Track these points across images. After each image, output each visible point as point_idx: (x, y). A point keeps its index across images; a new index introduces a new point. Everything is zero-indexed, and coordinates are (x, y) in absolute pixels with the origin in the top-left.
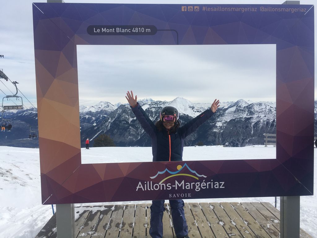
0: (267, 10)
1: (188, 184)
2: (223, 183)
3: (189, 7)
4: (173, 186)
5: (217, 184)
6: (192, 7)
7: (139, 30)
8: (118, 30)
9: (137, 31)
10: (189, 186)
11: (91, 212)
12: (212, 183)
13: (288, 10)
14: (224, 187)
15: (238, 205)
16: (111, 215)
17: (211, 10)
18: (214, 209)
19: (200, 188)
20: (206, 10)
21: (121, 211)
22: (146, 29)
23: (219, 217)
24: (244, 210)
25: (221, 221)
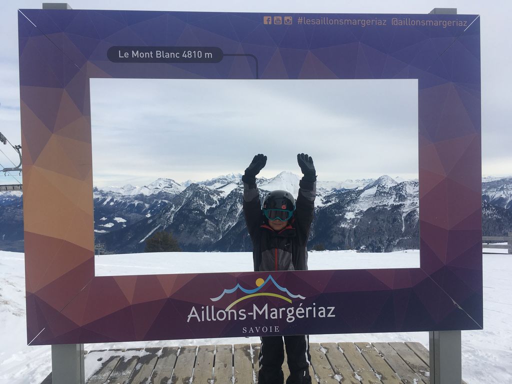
0: (403, 22)
1: (274, 311)
2: (333, 308)
3: (275, 18)
4: (249, 314)
5: (322, 310)
6: (280, 18)
7: (193, 54)
8: (159, 54)
9: (190, 56)
10: (275, 314)
11: (123, 358)
12: (314, 308)
13: (437, 23)
14: (334, 316)
15: (368, 347)
16: (156, 365)
17: (311, 22)
18: (327, 354)
19: (294, 318)
20: (303, 23)
21: (172, 358)
22: (206, 54)
23: (334, 367)
24: (376, 356)
25: (338, 373)
